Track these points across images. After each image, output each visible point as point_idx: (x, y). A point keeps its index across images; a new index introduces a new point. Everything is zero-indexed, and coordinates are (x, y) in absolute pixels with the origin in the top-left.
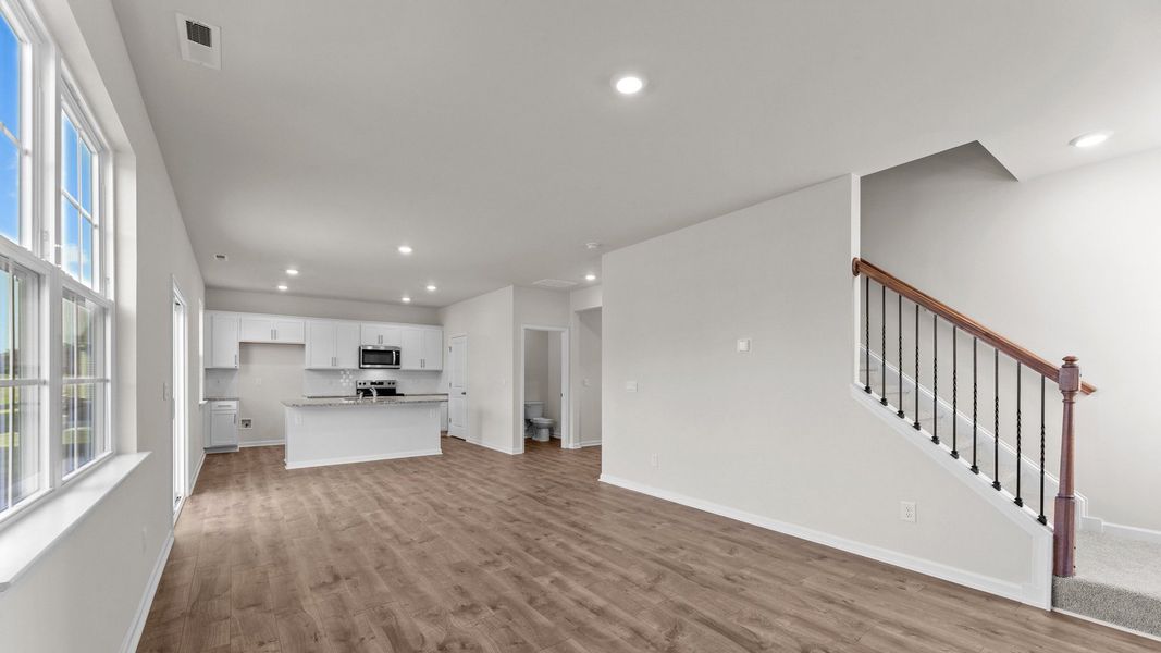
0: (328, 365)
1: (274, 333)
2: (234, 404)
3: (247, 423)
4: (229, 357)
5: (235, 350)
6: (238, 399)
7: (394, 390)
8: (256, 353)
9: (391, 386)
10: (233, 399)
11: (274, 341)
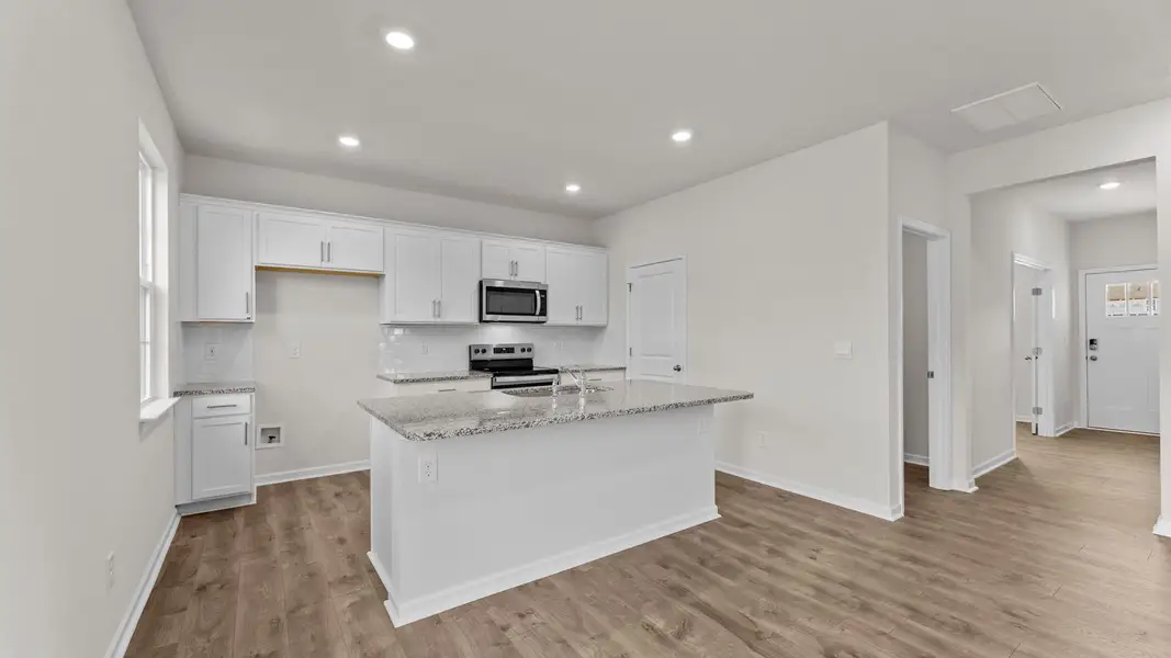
0: (426, 316)
1: (326, 250)
2: (243, 401)
3: (272, 436)
4: (233, 298)
5: (247, 283)
6: (254, 390)
7: (530, 360)
8: (287, 290)
9: (526, 355)
10: (243, 391)
11: (326, 266)
